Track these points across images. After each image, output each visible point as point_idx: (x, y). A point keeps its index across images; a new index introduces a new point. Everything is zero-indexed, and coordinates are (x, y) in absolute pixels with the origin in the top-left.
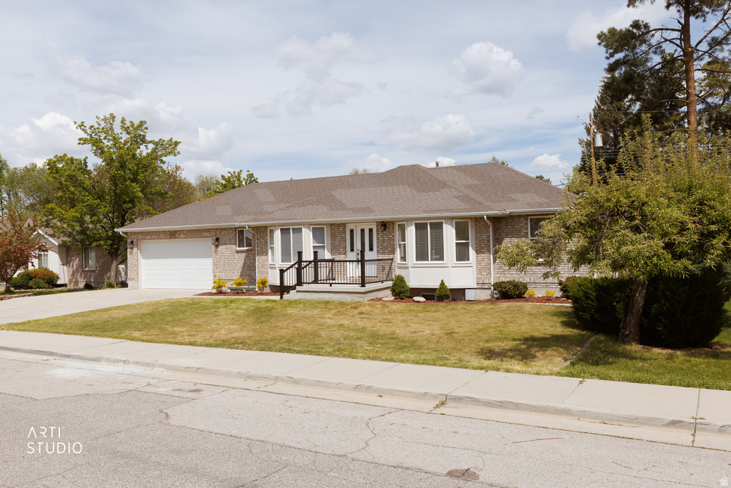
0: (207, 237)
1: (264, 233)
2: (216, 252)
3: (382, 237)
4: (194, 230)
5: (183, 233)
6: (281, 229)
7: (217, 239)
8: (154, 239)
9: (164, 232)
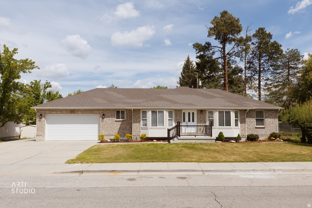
0: (97, 113)
1: (138, 112)
2: (102, 121)
3: (200, 116)
4: (88, 110)
5: (80, 111)
6: (152, 111)
7: (104, 115)
8: (58, 113)
9: (66, 110)
